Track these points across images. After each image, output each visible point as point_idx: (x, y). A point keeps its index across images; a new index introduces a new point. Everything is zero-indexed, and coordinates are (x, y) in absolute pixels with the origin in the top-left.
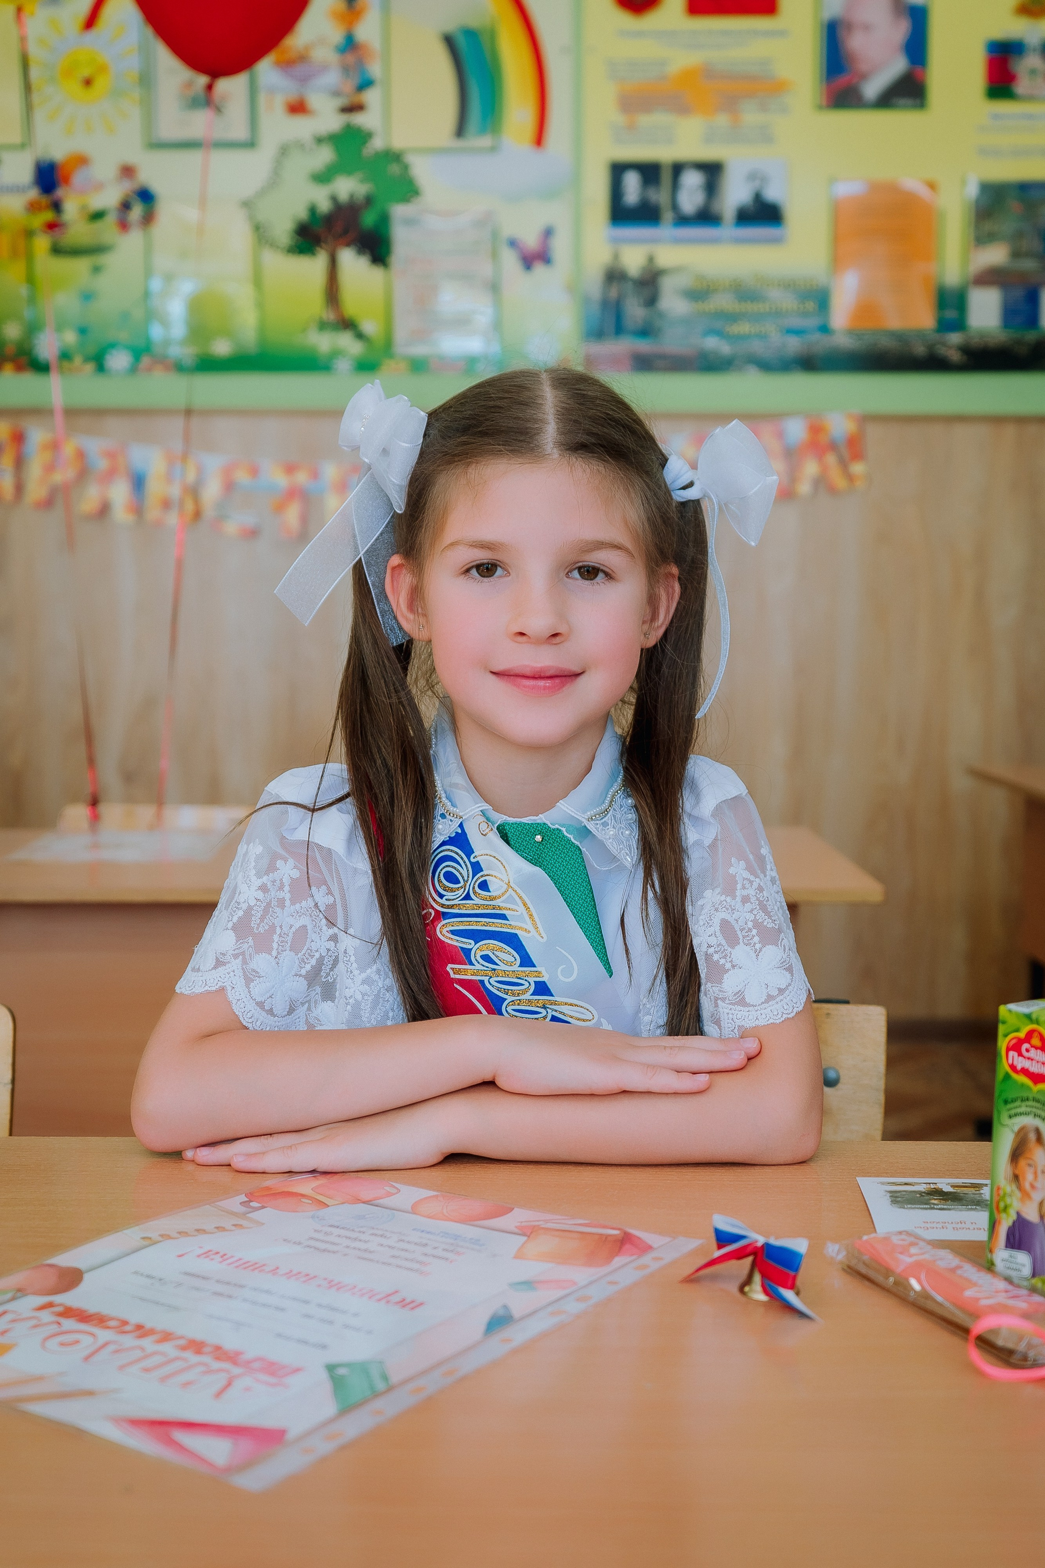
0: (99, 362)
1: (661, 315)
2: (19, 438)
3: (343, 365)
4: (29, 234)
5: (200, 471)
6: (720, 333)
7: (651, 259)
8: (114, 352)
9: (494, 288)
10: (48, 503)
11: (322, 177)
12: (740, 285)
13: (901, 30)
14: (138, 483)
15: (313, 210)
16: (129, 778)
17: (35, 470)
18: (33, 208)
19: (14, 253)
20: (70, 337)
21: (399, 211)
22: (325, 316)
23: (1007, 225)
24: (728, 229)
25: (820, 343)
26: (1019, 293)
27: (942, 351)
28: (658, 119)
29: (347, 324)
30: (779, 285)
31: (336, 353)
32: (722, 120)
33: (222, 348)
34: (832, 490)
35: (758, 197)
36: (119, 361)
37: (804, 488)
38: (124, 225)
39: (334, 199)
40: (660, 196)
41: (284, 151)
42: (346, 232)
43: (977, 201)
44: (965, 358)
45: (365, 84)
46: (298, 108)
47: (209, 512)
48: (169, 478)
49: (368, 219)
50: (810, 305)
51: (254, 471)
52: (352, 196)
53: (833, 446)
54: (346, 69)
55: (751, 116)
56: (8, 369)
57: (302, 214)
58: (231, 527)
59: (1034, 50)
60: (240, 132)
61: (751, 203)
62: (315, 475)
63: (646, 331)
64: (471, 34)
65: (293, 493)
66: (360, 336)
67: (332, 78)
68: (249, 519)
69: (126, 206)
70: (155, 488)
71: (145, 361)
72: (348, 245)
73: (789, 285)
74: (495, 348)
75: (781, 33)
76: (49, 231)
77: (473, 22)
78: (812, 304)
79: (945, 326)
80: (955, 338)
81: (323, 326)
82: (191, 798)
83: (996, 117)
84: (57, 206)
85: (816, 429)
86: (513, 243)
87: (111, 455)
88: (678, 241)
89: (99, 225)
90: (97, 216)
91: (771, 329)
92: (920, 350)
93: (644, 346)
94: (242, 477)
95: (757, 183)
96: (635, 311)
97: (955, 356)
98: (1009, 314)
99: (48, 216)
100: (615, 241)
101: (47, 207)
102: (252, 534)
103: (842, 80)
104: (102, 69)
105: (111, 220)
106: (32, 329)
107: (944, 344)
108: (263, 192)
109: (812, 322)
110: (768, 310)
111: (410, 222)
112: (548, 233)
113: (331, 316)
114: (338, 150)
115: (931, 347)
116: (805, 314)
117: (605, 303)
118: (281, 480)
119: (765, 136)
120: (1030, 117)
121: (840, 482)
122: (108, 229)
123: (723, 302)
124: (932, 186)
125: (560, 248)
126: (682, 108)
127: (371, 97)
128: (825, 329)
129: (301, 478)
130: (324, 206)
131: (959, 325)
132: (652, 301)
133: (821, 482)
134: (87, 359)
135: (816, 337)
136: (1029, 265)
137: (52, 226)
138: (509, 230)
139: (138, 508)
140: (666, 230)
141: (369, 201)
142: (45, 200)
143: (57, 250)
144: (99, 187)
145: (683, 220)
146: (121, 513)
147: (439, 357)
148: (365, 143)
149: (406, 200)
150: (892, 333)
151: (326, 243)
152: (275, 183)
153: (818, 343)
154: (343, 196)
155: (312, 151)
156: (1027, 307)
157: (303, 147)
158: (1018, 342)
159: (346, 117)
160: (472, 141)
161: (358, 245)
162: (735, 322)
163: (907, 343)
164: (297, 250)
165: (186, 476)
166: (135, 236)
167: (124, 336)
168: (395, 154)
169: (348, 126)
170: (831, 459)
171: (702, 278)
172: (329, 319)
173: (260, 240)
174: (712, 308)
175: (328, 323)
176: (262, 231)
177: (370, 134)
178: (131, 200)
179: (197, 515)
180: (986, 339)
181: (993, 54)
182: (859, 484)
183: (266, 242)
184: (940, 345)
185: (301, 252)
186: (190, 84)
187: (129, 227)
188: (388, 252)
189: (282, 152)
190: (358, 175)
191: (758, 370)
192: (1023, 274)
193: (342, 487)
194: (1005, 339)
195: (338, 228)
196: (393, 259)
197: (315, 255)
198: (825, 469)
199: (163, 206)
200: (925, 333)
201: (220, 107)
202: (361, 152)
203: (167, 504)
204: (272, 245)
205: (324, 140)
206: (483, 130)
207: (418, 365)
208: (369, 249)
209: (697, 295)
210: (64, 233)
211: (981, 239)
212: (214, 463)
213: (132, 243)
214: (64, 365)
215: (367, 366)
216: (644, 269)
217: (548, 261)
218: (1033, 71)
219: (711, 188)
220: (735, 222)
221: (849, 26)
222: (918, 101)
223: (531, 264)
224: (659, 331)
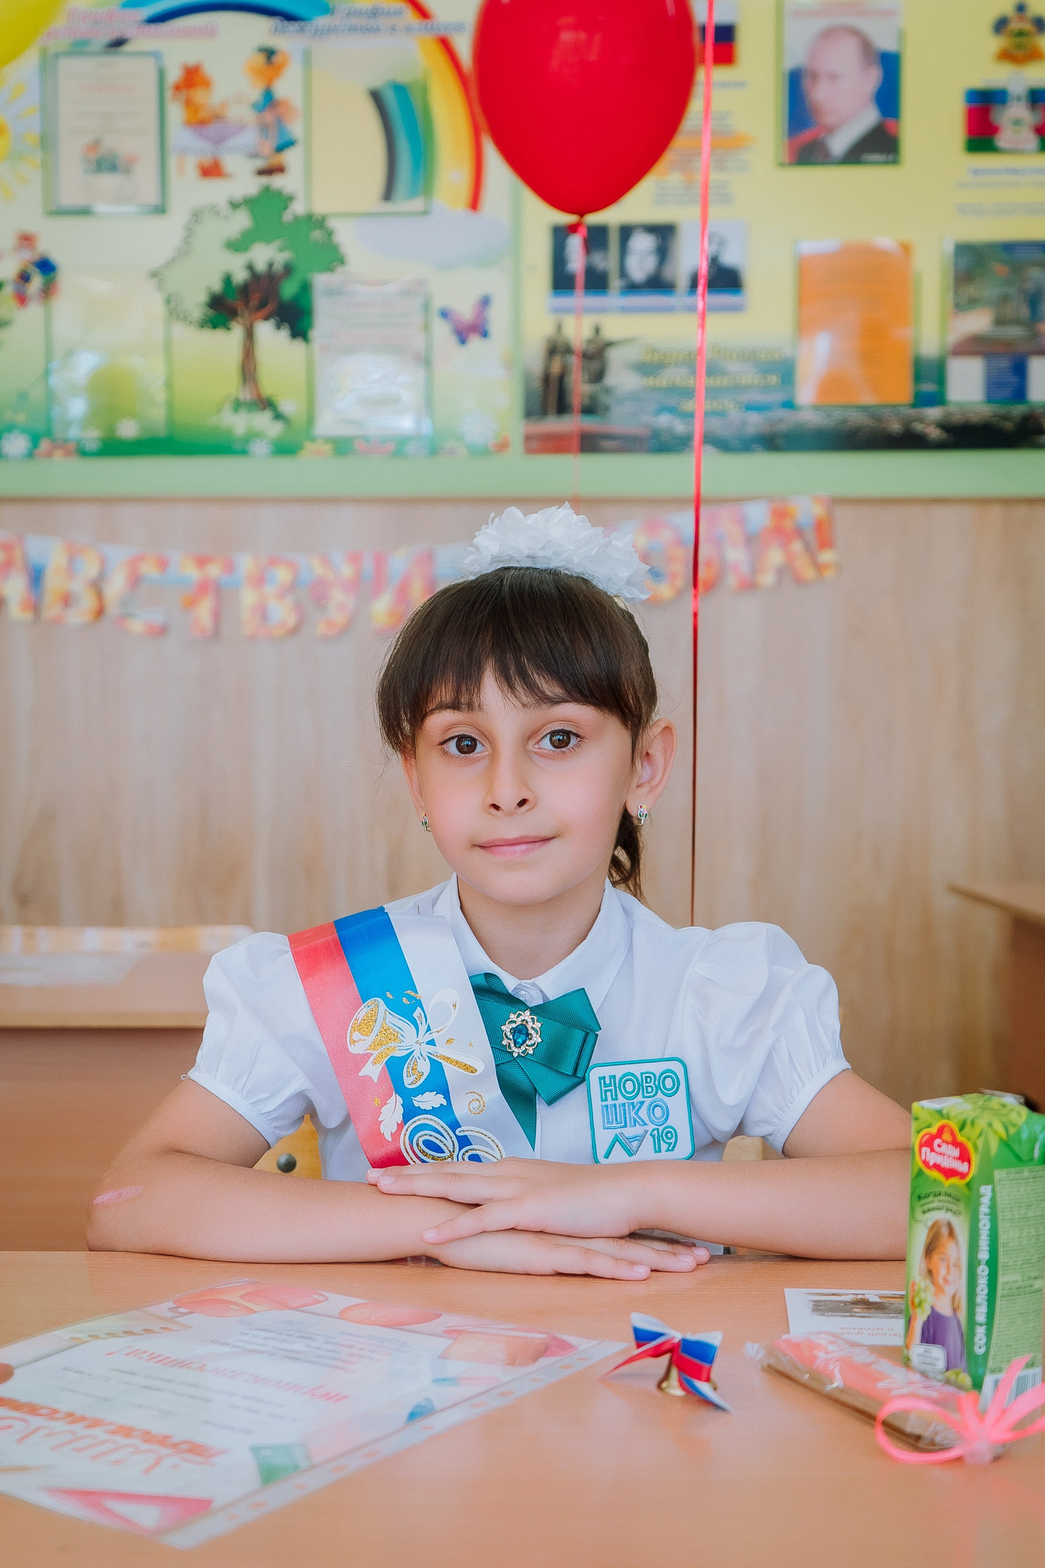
1: (608, 391)
3: (260, 448)
5: (103, 563)
6: (673, 410)
7: (597, 330)
8: (11, 436)
9: (426, 361)
11: (236, 245)
12: (695, 358)
13: (872, 79)
14: (36, 577)
15: (227, 280)
16: (23, 899)
21: (321, 281)
22: (241, 396)
23: (989, 289)
25: (786, 419)
26: (1004, 363)
27: (918, 427)
29: (266, 404)
30: (739, 358)
31: (252, 435)
32: (675, 179)
33: (128, 430)
34: (799, 580)
35: (714, 262)
36: (15, 445)
37: (768, 579)
38: (22, 299)
39: (250, 268)
40: (607, 262)
41: (197, 216)
42: (263, 304)
43: (957, 264)
44: (945, 435)
45: (286, 145)
46: (211, 171)
47: (113, 608)
48: (70, 571)
49: (288, 290)
50: (773, 379)
51: (163, 564)
52: (271, 265)
53: (799, 532)
54: (264, 128)
57: (217, 286)
58: (137, 626)
59: (1019, 99)
60: (150, 197)
62: (229, 567)
63: (592, 408)
64: (400, 89)
65: (204, 588)
66: (278, 416)
67: (250, 138)
68: (158, 618)
69: (24, 278)
70: (53, 582)
71: (44, 445)
72: (266, 318)
73: (749, 357)
74: (427, 427)
75: (741, 84)
77: (403, 78)
78: (774, 377)
79: (923, 400)
80: (934, 413)
81: (238, 405)
83: (976, 172)
85: (780, 514)
86: (445, 314)
87: (7, 548)
88: (626, 310)
91: (729, 405)
92: (896, 427)
93: (590, 423)
94: (148, 570)
95: (713, 248)
96: (580, 387)
98: (993, 385)
100: (557, 310)
102: (161, 631)
103: (806, 135)
104: (1, 131)
105: (8, 291)
107: (921, 420)
108: (172, 261)
109: (776, 397)
110: (727, 384)
111: (333, 292)
112: (485, 302)
113: (246, 395)
114: (254, 214)
115: (907, 423)
116: (766, 388)
117: (546, 379)
118: (193, 574)
119: (722, 196)
120: (1015, 171)
121: (809, 573)
122: (4, 303)
123: (676, 376)
124: (906, 247)
125: (497, 319)
127: (292, 158)
128: (789, 405)
129: (214, 571)
130: (240, 276)
131: (937, 399)
132: (598, 376)
133: (786, 571)
135: (781, 413)
136: (1014, 332)
138: (441, 300)
139: (35, 606)
140: (614, 298)
141: (288, 270)
145: (632, 288)
146: (16, 611)
147: (365, 439)
148: (286, 208)
149: (330, 269)
150: (864, 409)
151: (242, 316)
152: (187, 252)
153: (781, 420)
154: (261, 266)
155: (226, 216)
156: (1013, 379)
157: (218, 213)
158: (1006, 418)
159: (264, 180)
160: (401, 204)
161: (277, 318)
162: (691, 399)
163: (879, 419)
164: (209, 324)
165: (89, 568)
166: (34, 311)
167: (21, 418)
168: (317, 220)
169: (267, 190)
170: (797, 546)
171: (654, 351)
172: (246, 399)
173: (171, 313)
174: (664, 383)
175: (244, 403)
176: (172, 304)
177: (290, 199)
178: (29, 271)
179: (100, 612)
180: (970, 415)
181: (973, 104)
182: (829, 574)
183: (178, 317)
184: (915, 421)
185: (215, 327)
186: (95, 146)
187: (27, 301)
188: (310, 325)
189: (195, 218)
190: (277, 243)
191: (715, 450)
192: (1007, 344)
193: (260, 580)
194: (991, 414)
195: (254, 302)
196: (315, 334)
197: (228, 329)
198: (790, 558)
199: (65, 277)
200: (900, 408)
201: (127, 171)
202: (281, 217)
203: (67, 600)
204: (184, 318)
205: (241, 204)
206: (413, 194)
207: (341, 447)
208: (289, 323)
209: (647, 368)
211: (962, 305)
212: (118, 555)
213: (30, 317)
215: (284, 449)
216: (589, 341)
217: (485, 334)
218: (1017, 122)
219: (663, 252)
220: (688, 289)
221: (814, 76)
222: (891, 157)
223: (467, 337)
224: (607, 408)
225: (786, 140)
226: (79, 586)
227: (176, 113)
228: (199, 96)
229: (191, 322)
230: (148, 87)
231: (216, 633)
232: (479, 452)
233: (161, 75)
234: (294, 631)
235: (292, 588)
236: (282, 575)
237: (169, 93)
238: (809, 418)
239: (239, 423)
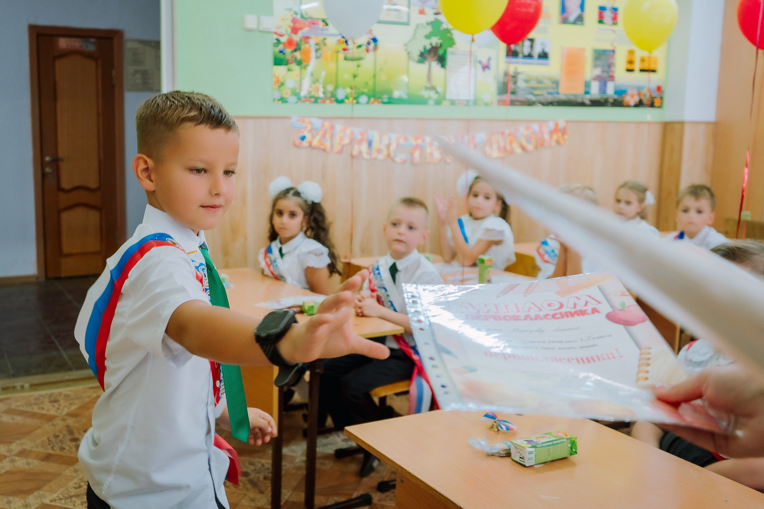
0: (357, 100)
1: (517, 87)
2: (332, 127)
3: (431, 102)
4: (337, 52)
5: (390, 139)
6: (532, 94)
8: (362, 96)
9: (475, 77)
10: (341, 151)
11: (428, 37)
12: (538, 78)
14: (370, 144)
15: (425, 48)
17: (337, 140)
19: (332, 59)
20: (348, 91)
21: (450, 50)
23: (601, 63)
24: (536, 60)
25: (556, 97)
26: (602, 83)
27: (585, 101)
29: (433, 88)
30: (547, 79)
31: (430, 98)
33: (396, 95)
34: (559, 144)
35: (543, 50)
36: (363, 99)
37: (553, 144)
38: (368, 50)
39: (431, 44)
40: (519, 48)
42: (434, 56)
43: (593, 55)
44: (590, 103)
46: (422, 12)
47: (392, 154)
48: (381, 141)
49: (441, 51)
51: (406, 139)
52: (436, 44)
53: (560, 130)
55: (542, 24)
56: (328, 102)
57: (422, 50)
58: (398, 160)
60: (405, 19)
61: (541, 52)
62: (424, 141)
63: (513, 93)
65: (416, 147)
66: (437, 92)
68: (403, 157)
69: (369, 43)
70: (375, 145)
71: (372, 99)
72: (434, 60)
73: (549, 79)
74: (473, 97)
76: (344, 51)
78: (555, 85)
79: (587, 93)
80: (588, 97)
81: (427, 88)
83: (600, 29)
84: (346, 42)
85: (556, 125)
86: (480, 62)
87: (362, 134)
88: (524, 63)
89: (359, 50)
90: (360, 46)
91: (544, 92)
92: (580, 100)
93: (513, 97)
94: (402, 141)
95: (543, 46)
96: (511, 86)
97: (588, 102)
98: (599, 89)
99: (344, 46)
101: (343, 43)
102: (404, 161)
103: (565, 15)
105: (364, 48)
106: (336, 87)
108: (410, 41)
109: (555, 91)
110: (544, 86)
111: (453, 54)
112: (489, 59)
113: (428, 85)
114: (433, 27)
115: (582, 99)
116: (553, 88)
117: (503, 83)
119: (546, 31)
120: (607, 30)
122: (362, 52)
123: (533, 84)
124: (584, 50)
125: (493, 64)
128: (558, 93)
129: (419, 142)
130: (429, 47)
131: (589, 93)
132: (515, 83)
133: (557, 141)
134: (354, 99)
135: (555, 95)
136: (605, 74)
138: (479, 58)
139: (370, 153)
140: (520, 60)
141: (441, 45)
142: (342, 40)
143: (346, 59)
144: (361, 36)
145: (525, 57)
146: (365, 155)
147: (459, 100)
148: (441, 26)
149: (451, 46)
150: (574, 95)
151: (428, 59)
152: (414, 38)
154: (434, 44)
155: (425, 27)
156: (604, 88)
157: (423, 26)
158: (601, 98)
159: (435, 16)
161: (437, 61)
162: (536, 90)
163: (577, 98)
164: (419, 62)
165: (385, 141)
166: (371, 55)
167: (366, 90)
168: (448, 31)
169: (436, 19)
170: (559, 134)
171: (529, 76)
173: (408, 57)
174: (530, 85)
176: (409, 54)
177: (442, 23)
178: (370, 41)
179: (389, 155)
180: (594, 97)
181: (600, 10)
182: (566, 142)
183: (410, 59)
184: (584, 99)
185: (421, 62)
188: (446, 63)
189: (417, 27)
190: (439, 37)
191: (541, 105)
192: (603, 78)
193: (431, 145)
194: (598, 97)
195: (432, 55)
196: (447, 66)
197: (425, 64)
198: (558, 137)
199: (380, 44)
200: (581, 95)
202: (439, 29)
203: (379, 151)
204: (413, 60)
205: (429, 24)
207: (453, 103)
208: (441, 63)
209: (527, 81)
210: (348, 53)
211: (595, 66)
212: (394, 136)
213: (370, 57)
214: (346, 101)
215: (438, 103)
216: (514, 72)
217: (489, 68)
218: (608, 16)
219: (532, 47)
220: (537, 58)
222: (582, 23)
223: (485, 69)
224: (517, 92)
226: (382, 147)
232: (486, 104)
234: (440, 161)
235: (439, 147)
236: (437, 143)
238: (562, 97)
239: (426, 94)
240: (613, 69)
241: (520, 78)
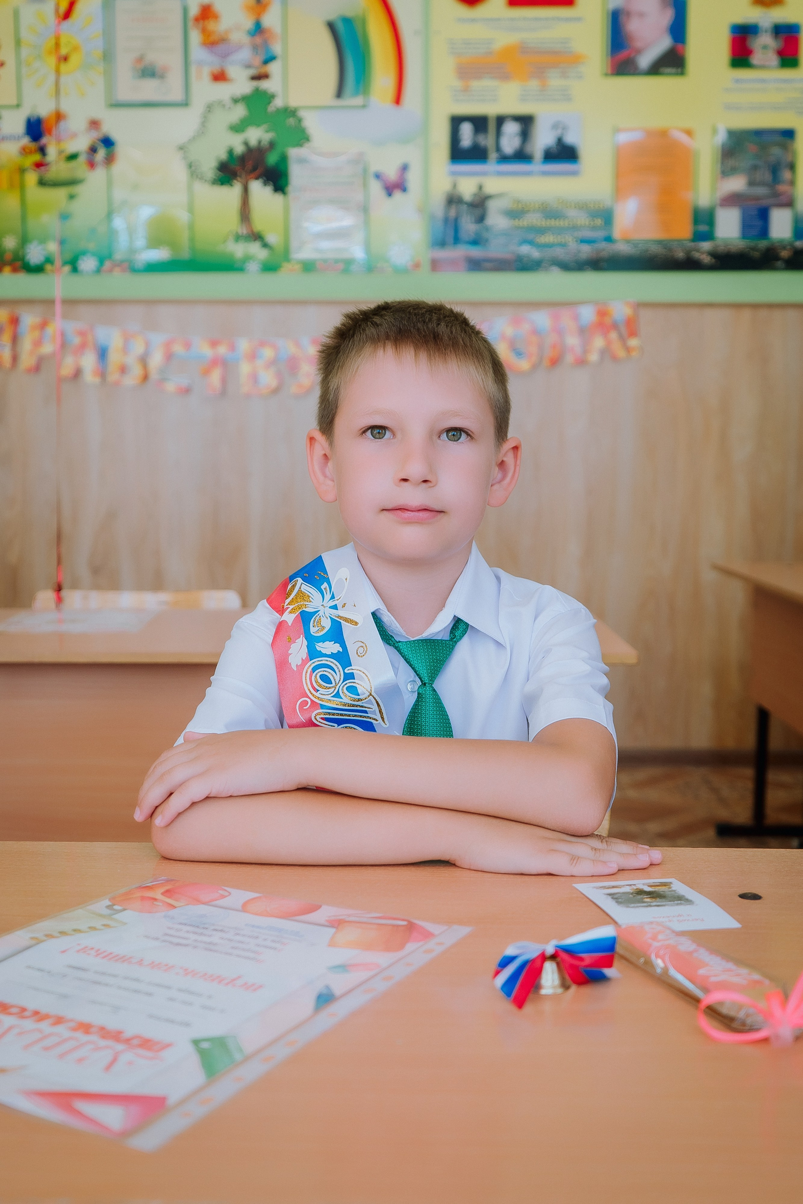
0: (74, 265)
1: (487, 229)
2: (15, 321)
3: (253, 267)
4: (22, 171)
5: (148, 344)
6: (531, 243)
7: (480, 188)
8: (85, 258)
9: (365, 209)
10: (37, 369)
11: (237, 128)
12: (547, 207)
13: (667, 17)
14: (102, 354)
15: (231, 152)
16: (96, 570)
17: (26, 345)
18: (24, 151)
19: (11, 186)
20: (52, 247)
21: (293, 152)
22: (240, 231)
23: (745, 161)
24: (537, 165)
25: (607, 249)
26: (752, 212)
27: (696, 255)
28: (487, 83)
29: (257, 237)
30: (576, 207)
31: (248, 258)
32: (534, 84)
33: (164, 254)
34: (614, 358)
35: (560, 141)
36: (88, 264)
37: (594, 357)
38: (92, 165)
39: (246, 144)
40: (488, 141)
41: (209, 108)
42: (254, 169)
43: (723, 146)
44: (713, 260)
45: (270, 59)
46: (219, 77)
47: (154, 375)
48: (125, 350)
49: (272, 159)
50: (599, 222)
51: (188, 345)
52: (260, 142)
53: (615, 326)
54: (255, 48)
55: (555, 81)
56: (7, 269)
57: (223, 156)
58: (170, 387)
59: (766, 31)
60: (177, 95)
61: (555, 146)
62: (232, 348)
63: (476, 242)
64: (347, 21)
65: (215, 362)
66: (265, 245)
67: (245, 54)
68: (184, 382)
69: (93, 150)
70: (114, 358)
71: (107, 264)
72: (257, 178)
73: (582, 206)
74: (365, 254)
75: (578, 19)
76: (37, 169)
77: (349, 13)
78: (599, 220)
79: (699, 237)
80: (706, 246)
81: (238, 238)
82: (140, 587)
83: (737, 81)
84: (42, 150)
85: (602, 313)
86: (378, 176)
87: (82, 334)
88: (500, 174)
89: (73, 164)
90: (73, 157)
91: (570, 240)
92: (680, 255)
93: (476, 252)
94: (178, 349)
95: (559, 132)
96: (468, 226)
98: (746, 226)
99: (37, 157)
100: (454, 174)
101: (36, 151)
102: (186, 391)
103: (623, 54)
104: (75, 49)
105: (82, 159)
106: (24, 241)
107: (698, 251)
108: (193, 139)
109: (600, 234)
110: (566, 225)
111: (302, 161)
112: (405, 168)
113: (244, 231)
114: (248, 107)
115: (688, 252)
116: (594, 228)
117: (446, 220)
118: (207, 352)
119: (566, 97)
120: (763, 81)
121: (621, 353)
122: (80, 167)
123: (534, 219)
124: (689, 133)
125: (413, 179)
126: (505, 77)
127: (274, 68)
128: (609, 239)
129: (222, 350)
130: (239, 149)
131: (709, 236)
132: (481, 219)
133: (607, 353)
134: (65, 263)
135: (603, 245)
136: (761, 191)
137: (39, 165)
138: (375, 166)
139: (102, 374)
140: (492, 165)
141: (272, 145)
142: (33, 145)
143: (42, 183)
144: (74, 136)
145: (504, 159)
146: (89, 377)
147: (325, 261)
148: (269, 103)
149: (300, 145)
150: (659, 242)
151: (240, 177)
152: (203, 133)
153: (604, 250)
154: (253, 142)
155: (230, 108)
156: (759, 223)
157: (224, 106)
158: (754, 249)
159: (255, 83)
160: (348, 101)
161: (264, 178)
162: (543, 234)
163: (670, 250)
164: (220, 183)
165: (138, 348)
166: (100, 172)
167: (92, 246)
168: (291, 111)
169: (257, 90)
170: (613, 335)
171: (518, 202)
172: (243, 233)
173: (192, 175)
174: (525, 223)
175: (242, 236)
176: (193, 168)
177: (273, 97)
178: (96, 145)
179: (146, 377)
180: (729, 247)
181: (735, 34)
182: (634, 354)
183: (197, 176)
184: (694, 251)
185: (222, 184)
186: (140, 59)
187: (95, 165)
188: (287, 184)
189: (208, 109)
190: (265, 127)
191: (559, 269)
192: (757, 198)
193: (253, 356)
194: (743, 247)
195: (249, 166)
196: (290, 189)
197: (231, 185)
198: (609, 343)
199: (121, 150)
200: (684, 242)
201: (162, 77)
202: (266, 109)
203: (123, 370)
204: (201, 178)
205: (239, 101)
206: (356, 93)
207: (308, 267)
208: (272, 181)
209: (514, 213)
210: (48, 171)
211: (726, 172)
212: (158, 339)
213: (97, 177)
214: (48, 267)
215: (269, 268)
216: (475, 195)
217: (404, 189)
218: (765, 47)
219: (525, 134)
220: (542, 160)
221: (628, 14)
222: (679, 70)
223: (392, 191)
224: (487, 240)
225: (610, 58)
226: (131, 360)
227: (195, 37)
228: (211, 25)
229: (206, 181)
230: (176, 19)
231: (224, 392)
232: (399, 271)
233: (185, 10)
234: (276, 391)
235: (273, 362)
236: (268, 353)
237: (190, 24)
238: (622, 248)
239: (239, 250)
240: (786, 175)
241: (493, 206)
